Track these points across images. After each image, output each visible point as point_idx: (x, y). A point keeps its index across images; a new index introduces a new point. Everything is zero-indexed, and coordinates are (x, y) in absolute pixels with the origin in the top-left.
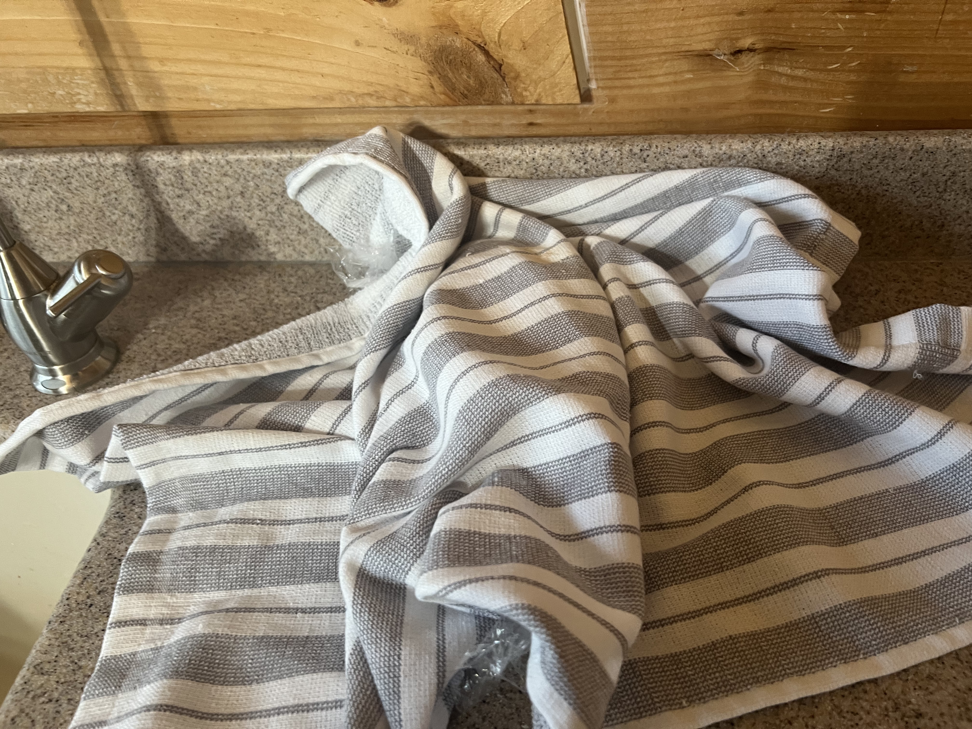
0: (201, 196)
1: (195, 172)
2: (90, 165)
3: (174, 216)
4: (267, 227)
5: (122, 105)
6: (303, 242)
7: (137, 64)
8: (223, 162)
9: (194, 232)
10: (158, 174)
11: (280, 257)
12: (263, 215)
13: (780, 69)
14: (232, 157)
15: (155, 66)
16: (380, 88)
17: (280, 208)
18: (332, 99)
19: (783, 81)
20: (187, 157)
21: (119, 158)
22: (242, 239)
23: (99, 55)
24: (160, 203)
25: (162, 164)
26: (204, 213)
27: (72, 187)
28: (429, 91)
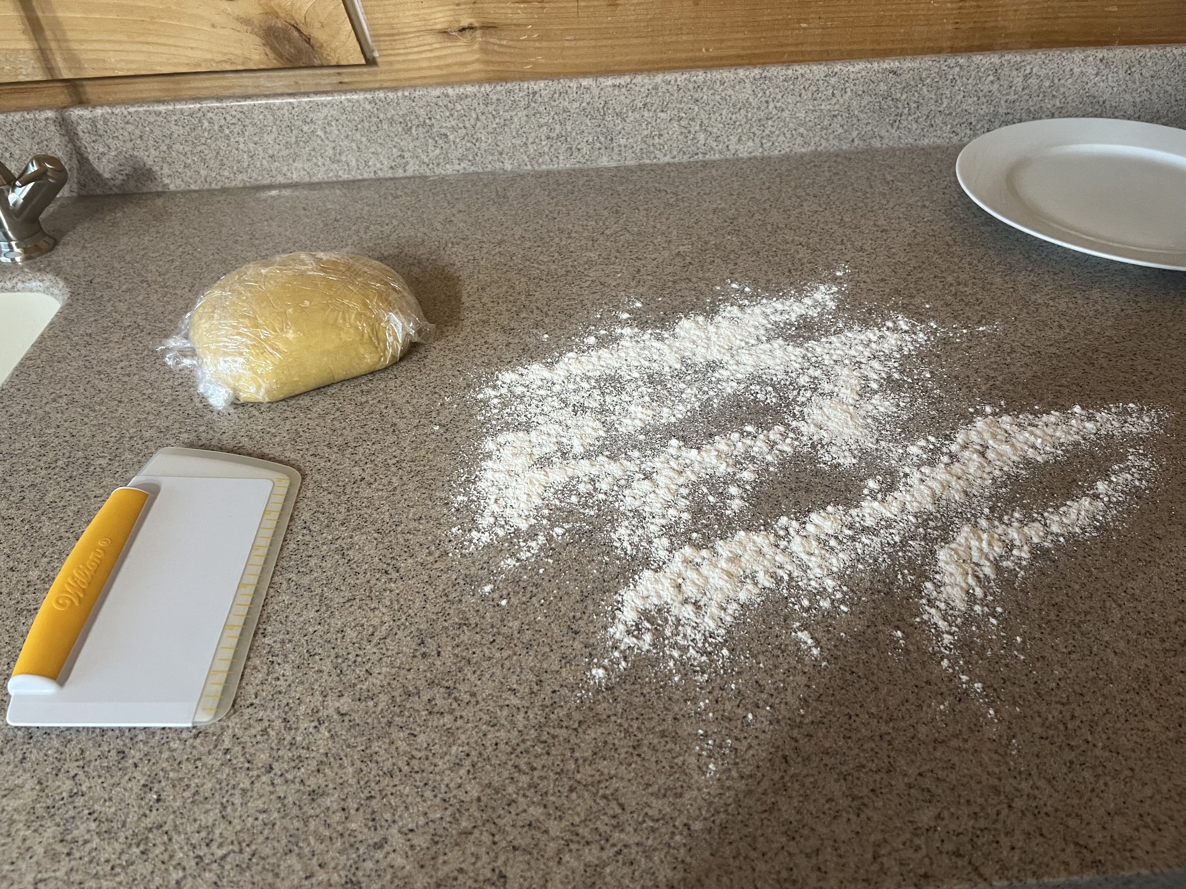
0: (111, 140)
1: (106, 121)
2: (28, 120)
3: (90, 157)
4: (161, 164)
5: (52, 75)
6: (189, 174)
7: (64, 45)
8: (125, 113)
9: (107, 170)
10: (78, 124)
11: (172, 187)
12: (157, 153)
13: (492, 40)
14: (132, 110)
15: (75, 46)
16: (232, 57)
17: (169, 147)
18: (200, 65)
19: (496, 48)
20: (99, 111)
21: (50, 114)
22: (143, 174)
23: (36, 40)
24: (80, 148)
25: (81, 117)
26: (113, 154)
27: (13, 138)
28: (265, 58)
